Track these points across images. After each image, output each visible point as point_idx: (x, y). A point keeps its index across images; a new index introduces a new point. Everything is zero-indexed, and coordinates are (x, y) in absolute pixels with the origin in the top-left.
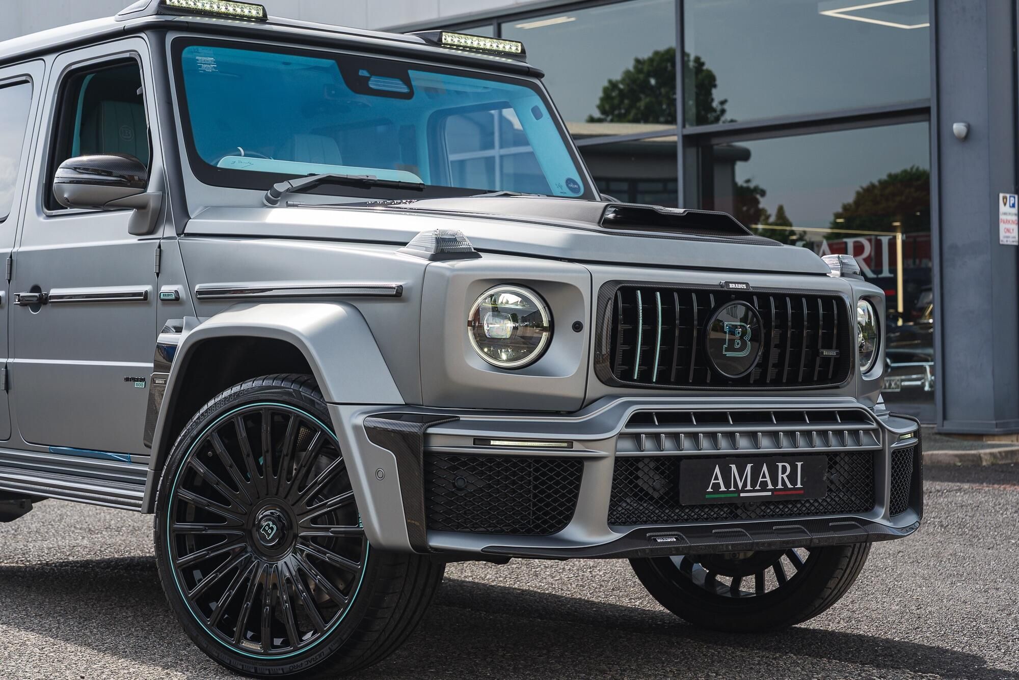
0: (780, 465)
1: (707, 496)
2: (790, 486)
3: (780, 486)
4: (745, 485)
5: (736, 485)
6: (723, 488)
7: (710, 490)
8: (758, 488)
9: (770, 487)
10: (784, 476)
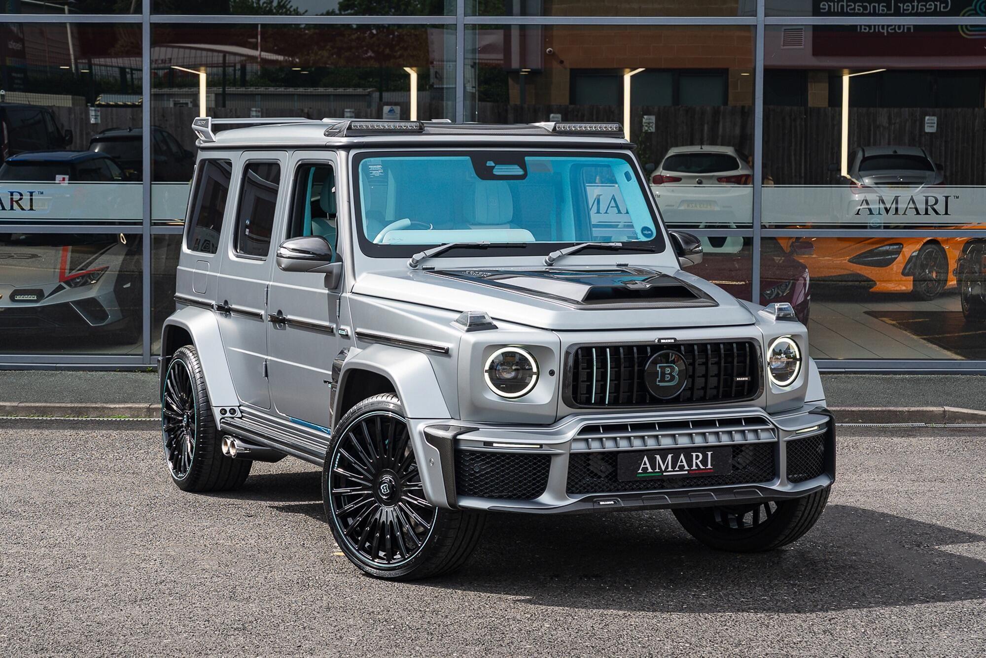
0: (694, 454)
1: (638, 475)
2: (702, 467)
3: (694, 467)
4: (667, 467)
5: (660, 467)
6: (650, 470)
7: (640, 471)
8: (677, 469)
9: (686, 468)
10: (698, 461)
